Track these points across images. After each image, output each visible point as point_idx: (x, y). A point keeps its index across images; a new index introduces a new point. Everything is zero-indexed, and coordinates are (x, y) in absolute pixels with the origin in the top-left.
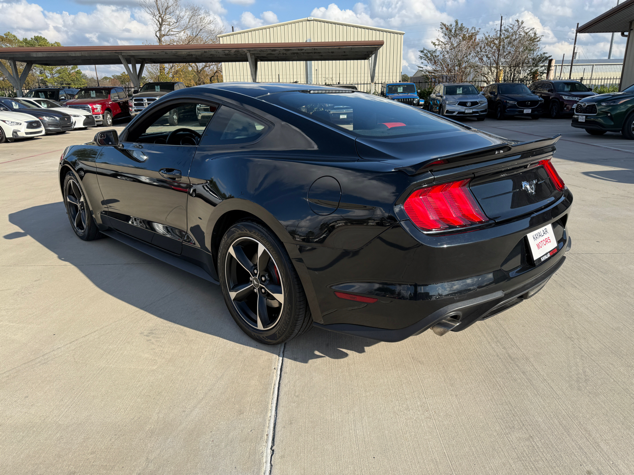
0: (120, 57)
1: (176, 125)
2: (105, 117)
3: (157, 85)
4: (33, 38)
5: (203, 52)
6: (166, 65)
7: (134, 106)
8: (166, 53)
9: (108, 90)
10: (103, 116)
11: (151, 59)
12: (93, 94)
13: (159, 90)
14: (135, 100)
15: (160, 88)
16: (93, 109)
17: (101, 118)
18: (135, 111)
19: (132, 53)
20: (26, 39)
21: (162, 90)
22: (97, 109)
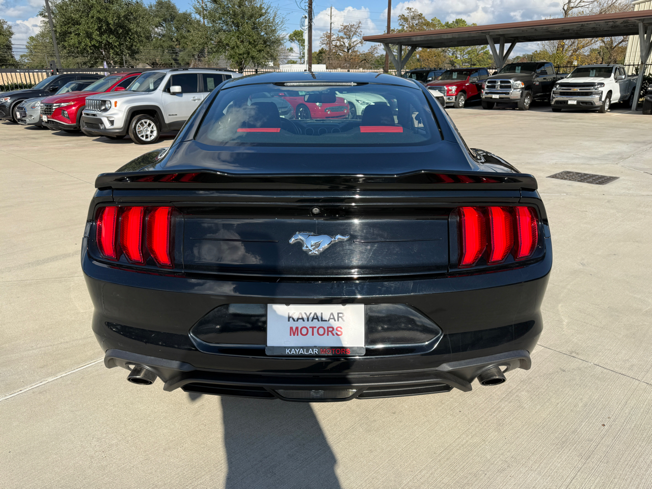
0: (488, 37)
1: (526, 110)
2: (457, 99)
3: (518, 66)
4: (455, 21)
5: (580, 26)
6: (567, 42)
7: (486, 88)
8: (535, 30)
9: (469, 71)
10: (456, 98)
11: (524, 36)
12: (455, 75)
13: (519, 71)
14: (489, 82)
15: (521, 69)
16: (449, 91)
17: (453, 100)
18: (486, 93)
19: (500, 32)
20: (448, 23)
21: (522, 71)
22: (451, 90)
